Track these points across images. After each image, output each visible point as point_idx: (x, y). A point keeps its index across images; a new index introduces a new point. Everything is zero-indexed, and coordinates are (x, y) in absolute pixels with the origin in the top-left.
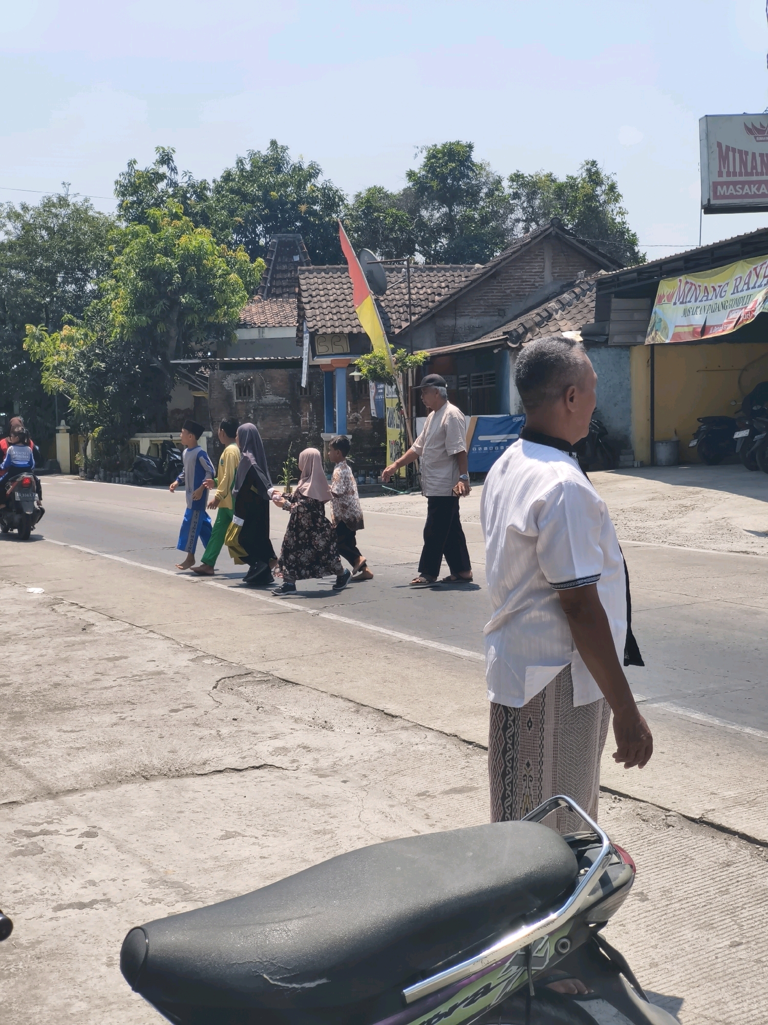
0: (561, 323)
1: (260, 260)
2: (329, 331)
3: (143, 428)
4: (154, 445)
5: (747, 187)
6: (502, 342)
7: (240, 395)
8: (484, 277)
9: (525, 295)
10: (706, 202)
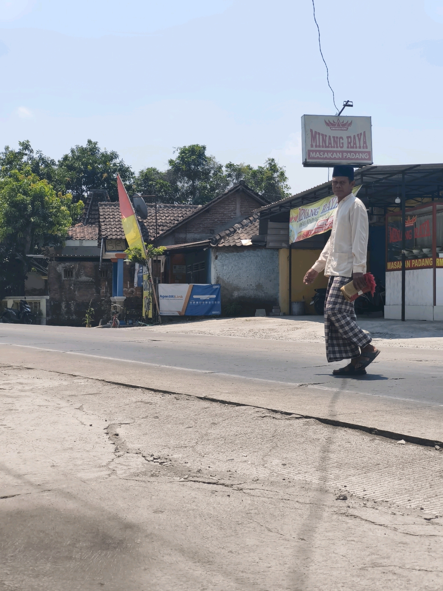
0: (240, 235)
1: (81, 201)
2: (114, 237)
3: (10, 293)
4: (15, 303)
5: (326, 153)
6: (208, 244)
7: (66, 276)
8: (202, 211)
9: (225, 222)
10: (304, 161)
